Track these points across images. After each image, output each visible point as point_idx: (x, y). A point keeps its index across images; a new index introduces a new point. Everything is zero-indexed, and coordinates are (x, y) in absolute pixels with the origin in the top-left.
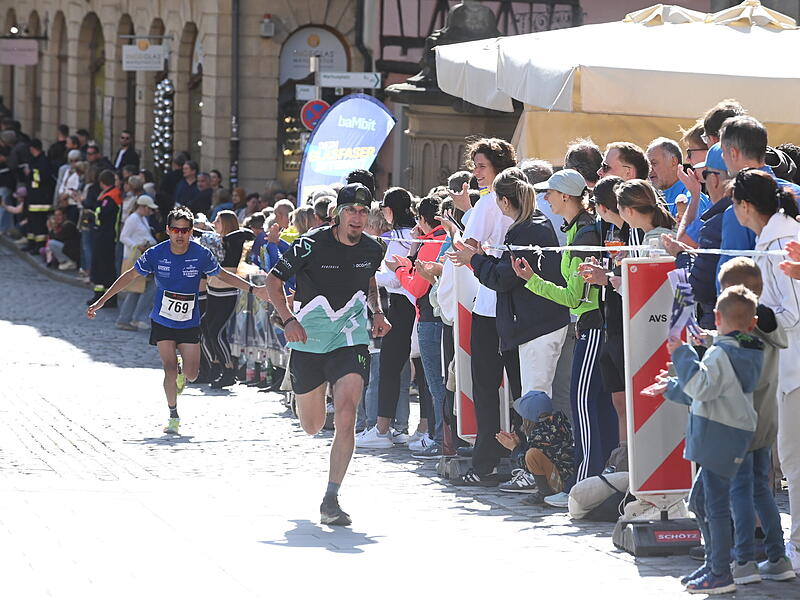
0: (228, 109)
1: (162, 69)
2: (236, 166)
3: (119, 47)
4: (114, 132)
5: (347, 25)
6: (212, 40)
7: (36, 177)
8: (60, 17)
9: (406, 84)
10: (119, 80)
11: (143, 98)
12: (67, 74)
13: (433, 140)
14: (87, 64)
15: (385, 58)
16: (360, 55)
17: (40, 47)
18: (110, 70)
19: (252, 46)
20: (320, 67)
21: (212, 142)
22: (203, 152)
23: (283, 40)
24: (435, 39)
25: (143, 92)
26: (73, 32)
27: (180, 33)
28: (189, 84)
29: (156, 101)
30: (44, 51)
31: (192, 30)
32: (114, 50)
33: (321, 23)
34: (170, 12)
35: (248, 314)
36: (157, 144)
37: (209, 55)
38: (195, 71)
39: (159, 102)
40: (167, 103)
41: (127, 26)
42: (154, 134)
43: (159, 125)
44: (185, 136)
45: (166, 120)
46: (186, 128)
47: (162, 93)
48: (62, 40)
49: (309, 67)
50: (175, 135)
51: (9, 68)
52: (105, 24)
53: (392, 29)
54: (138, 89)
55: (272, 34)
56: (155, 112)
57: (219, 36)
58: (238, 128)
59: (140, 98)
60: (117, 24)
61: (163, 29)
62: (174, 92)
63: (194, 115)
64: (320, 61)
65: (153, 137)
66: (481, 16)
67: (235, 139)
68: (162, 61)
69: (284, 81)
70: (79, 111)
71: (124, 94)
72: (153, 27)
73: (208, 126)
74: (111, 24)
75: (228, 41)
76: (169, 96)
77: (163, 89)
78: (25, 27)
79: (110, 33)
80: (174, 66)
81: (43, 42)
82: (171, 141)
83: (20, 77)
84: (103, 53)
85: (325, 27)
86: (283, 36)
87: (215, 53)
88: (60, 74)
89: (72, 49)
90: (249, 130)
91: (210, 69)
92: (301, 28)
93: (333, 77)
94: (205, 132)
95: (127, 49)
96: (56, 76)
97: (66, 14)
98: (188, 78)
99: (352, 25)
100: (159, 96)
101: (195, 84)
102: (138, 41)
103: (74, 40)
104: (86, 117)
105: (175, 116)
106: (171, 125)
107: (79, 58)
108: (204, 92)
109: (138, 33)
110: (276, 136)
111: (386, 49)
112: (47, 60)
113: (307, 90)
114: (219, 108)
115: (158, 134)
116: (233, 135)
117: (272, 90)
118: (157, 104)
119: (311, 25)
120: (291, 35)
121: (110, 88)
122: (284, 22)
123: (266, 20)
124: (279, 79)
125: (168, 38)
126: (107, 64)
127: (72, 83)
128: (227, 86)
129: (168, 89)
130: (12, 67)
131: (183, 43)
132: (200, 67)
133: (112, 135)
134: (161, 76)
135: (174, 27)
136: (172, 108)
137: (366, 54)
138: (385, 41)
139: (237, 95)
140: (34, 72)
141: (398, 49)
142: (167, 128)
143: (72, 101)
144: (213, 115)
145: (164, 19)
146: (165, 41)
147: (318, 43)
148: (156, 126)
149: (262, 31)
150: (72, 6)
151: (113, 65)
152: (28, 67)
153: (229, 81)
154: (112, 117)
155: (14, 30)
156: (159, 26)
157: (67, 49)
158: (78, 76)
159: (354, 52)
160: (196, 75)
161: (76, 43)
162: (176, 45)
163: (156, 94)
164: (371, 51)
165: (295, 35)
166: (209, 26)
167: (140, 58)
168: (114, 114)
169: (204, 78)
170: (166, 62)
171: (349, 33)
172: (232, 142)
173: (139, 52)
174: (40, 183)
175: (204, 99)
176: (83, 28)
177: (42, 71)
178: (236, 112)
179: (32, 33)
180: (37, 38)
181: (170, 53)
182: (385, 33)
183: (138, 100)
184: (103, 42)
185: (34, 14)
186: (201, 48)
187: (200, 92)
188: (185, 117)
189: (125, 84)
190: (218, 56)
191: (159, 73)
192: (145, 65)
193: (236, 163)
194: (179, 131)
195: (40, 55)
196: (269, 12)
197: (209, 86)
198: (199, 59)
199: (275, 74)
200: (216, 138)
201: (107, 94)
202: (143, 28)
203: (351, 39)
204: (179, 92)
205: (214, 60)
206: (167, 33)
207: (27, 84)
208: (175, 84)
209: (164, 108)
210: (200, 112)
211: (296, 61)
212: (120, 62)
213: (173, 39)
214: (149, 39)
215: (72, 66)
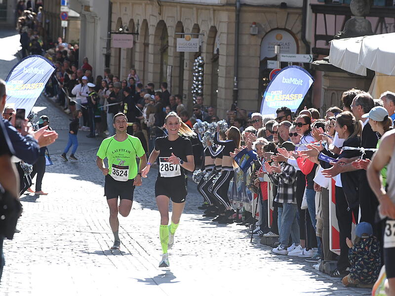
0: (232, 73)
1: (198, 51)
2: (236, 103)
3: (175, 39)
4: (172, 85)
5: (297, 29)
6: (224, 36)
7: (126, 107)
8: (145, 22)
9: (323, 61)
10: (175, 57)
11: (188, 67)
12: (148, 53)
13: (337, 91)
14: (159, 48)
15: (317, 46)
16: (304, 45)
17: (134, 38)
18: (170, 51)
19: (246, 39)
20: (280, 51)
21: (223, 91)
22: (218, 96)
23: (262, 37)
24: (338, 36)
25: (188, 63)
26: (152, 31)
27: (208, 32)
28: (212, 59)
29: (194, 68)
30: (136, 41)
31: (214, 31)
32: (173, 40)
33: (283, 27)
34: (203, 20)
35: (233, 183)
36: (195, 91)
37: (223, 43)
38: (215, 52)
39: (196, 68)
40: (200, 69)
41: (180, 27)
42: (193, 86)
43: (196, 81)
44: (210, 87)
45: (200, 78)
46: (210, 83)
47: (198, 64)
48: (146, 35)
49: (274, 51)
50: (204, 86)
51: (118, 50)
52: (169, 26)
53: (321, 31)
54: (185, 61)
55: (257, 33)
56: (194, 74)
57: (228, 34)
58: (237, 83)
59: (186, 66)
60: (175, 27)
61: (199, 30)
62: (204, 63)
63: (215, 76)
64: (280, 48)
65: (193, 87)
66: (364, 24)
67: (236, 89)
68: (198, 47)
69: (262, 58)
70: (154, 73)
71: (178, 64)
72: (194, 28)
73: (221, 82)
74: (171, 27)
75: (233, 37)
76: (201, 65)
77: (198, 62)
78: (126, 28)
79: (171, 32)
80: (204, 49)
81: (136, 36)
82: (202, 90)
83: (124, 54)
84: (168, 42)
85: (285, 30)
86: (263, 34)
87: (226, 43)
88: (145, 53)
89: (151, 40)
90: (243, 84)
91: (223, 51)
92: (272, 30)
93: (287, 56)
94: (220, 85)
95: (179, 40)
96: (143, 54)
97: (148, 20)
98: (211, 56)
99: (299, 28)
100: (196, 65)
101: (215, 59)
102: (185, 36)
103: (152, 35)
104: (158, 76)
105: (204, 76)
106: (202, 81)
107: (155, 45)
108: (220, 64)
109: (186, 31)
110: (258, 88)
111: (318, 42)
112: (138, 46)
113: (273, 63)
114: (227, 73)
115: (195, 86)
116: (235, 87)
117: (256, 63)
118: (195, 70)
119: (278, 29)
120: (267, 33)
121: (171, 61)
122: (263, 27)
123: (254, 26)
124: (260, 57)
125: (201, 34)
126: (169, 48)
127: (151, 58)
128: (232, 60)
129: (201, 62)
130: (120, 49)
131: (209, 37)
132: (218, 50)
133: (171, 86)
134: (197, 55)
135: (205, 28)
136: (203, 72)
137: (307, 44)
138: (317, 37)
139: (237, 66)
140: (131, 52)
141: (324, 42)
142: (200, 83)
143: (151, 68)
144: (224, 76)
145: (199, 24)
146: (200, 36)
147: (281, 38)
148: (194, 82)
149: (251, 31)
150: (152, 17)
151: (172, 49)
152: (128, 49)
153: (233, 58)
154: (171, 76)
155: (121, 29)
156: (197, 28)
157: (148, 40)
158: (154, 54)
159: (301, 43)
160: (216, 55)
161: (153, 37)
162: (205, 38)
163: (194, 64)
164: (310, 43)
165: (269, 34)
166: (223, 28)
167: (185, 45)
168: (172, 75)
169: (220, 56)
170: (200, 47)
171: (298, 32)
172: (234, 90)
173: (186, 42)
174: (127, 111)
175: (219, 67)
176: (157, 28)
177: (135, 52)
178: (237, 74)
179: (130, 31)
180: (133, 34)
181: (202, 42)
182: (317, 33)
183: (185, 68)
184: (168, 36)
185: (132, 20)
186: (218, 40)
187: (218, 63)
188: (210, 77)
189: (178, 59)
190: (227, 45)
191: (197, 53)
192: (189, 49)
193: (236, 102)
194: (206, 84)
195: (134, 43)
196: (255, 21)
197: (222, 60)
198: (217, 46)
199: (258, 54)
200: (226, 88)
201: (169, 64)
202: (188, 29)
203: (299, 36)
204: (207, 63)
205: (225, 47)
206: (201, 32)
207: (127, 58)
208: (205, 59)
209: (199, 72)
210: (217, 74)
211: (269, 47)
212: (175, 47)
213: (204, 35)
214: (191, 35)
215: (151, 49)
